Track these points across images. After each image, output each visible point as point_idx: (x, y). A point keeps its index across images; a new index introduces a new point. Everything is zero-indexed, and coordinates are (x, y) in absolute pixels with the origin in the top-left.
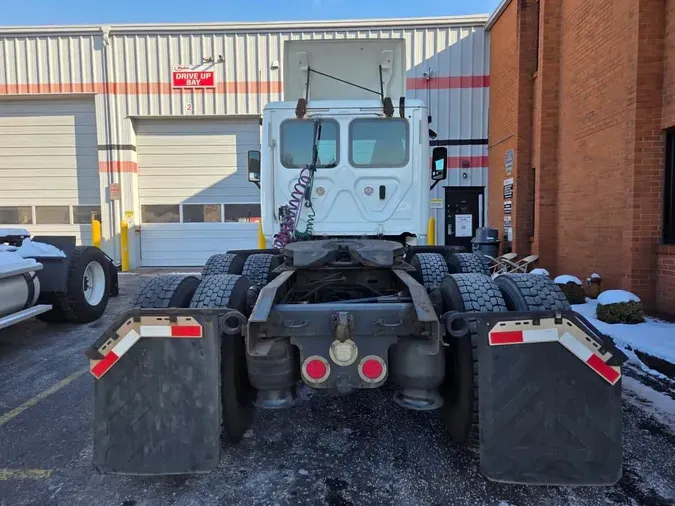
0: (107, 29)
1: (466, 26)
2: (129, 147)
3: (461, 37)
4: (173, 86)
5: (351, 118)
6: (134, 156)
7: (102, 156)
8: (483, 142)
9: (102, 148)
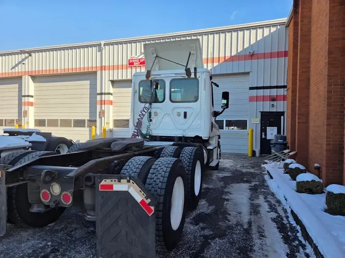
0: (103, 43)
1: (274, 25)
2: (109, 94)
3: (272, 31)
4: (128, 66)
5: (170, 79)
6: (111, 98)
7: (99, 97)
8: (284, 87)
9: (98, 94)
